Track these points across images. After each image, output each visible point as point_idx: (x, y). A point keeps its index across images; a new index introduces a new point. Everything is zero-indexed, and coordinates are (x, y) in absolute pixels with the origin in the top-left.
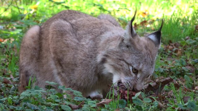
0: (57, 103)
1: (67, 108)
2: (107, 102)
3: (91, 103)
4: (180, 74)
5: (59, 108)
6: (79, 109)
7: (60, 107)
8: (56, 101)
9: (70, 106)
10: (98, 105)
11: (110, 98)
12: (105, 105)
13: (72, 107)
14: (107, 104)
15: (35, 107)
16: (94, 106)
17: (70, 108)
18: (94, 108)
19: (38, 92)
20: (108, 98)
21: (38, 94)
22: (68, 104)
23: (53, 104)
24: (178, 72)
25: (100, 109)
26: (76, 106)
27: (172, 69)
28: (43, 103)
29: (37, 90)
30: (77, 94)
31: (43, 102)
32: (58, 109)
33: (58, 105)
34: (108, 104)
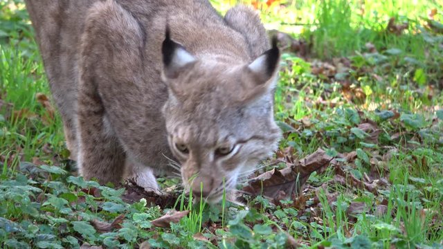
0: (63, 216)
1: (86, 227)
2: (176, 218)
3: (139, 218)
4: (346, 144)
5: (68, 228)
6: (112, 230)
7: (71, 226)
8: (62, 211)
9: (92, 224)
10: (155, 225)
11: (184, 210)
12: (171, 223)
13: (98, 225)
14: (175, 221)
15: (14, 226)
16: (147, 225)
17: (92, 229)
18: (148, 229)
19: (21, 191)
20: (178, 209)
21: (23, 196)
22: (89, 219)
23: (54, 219)
24: (341, 140)
25: (160, 233)
26: (106, 224)
27: (328, 131)
28: (31, 214)
29: (20, 187)
30: (110, 196)
31: (32, 212)
32: (66, 230)
33: (66, 221)
34: (177, 222)
